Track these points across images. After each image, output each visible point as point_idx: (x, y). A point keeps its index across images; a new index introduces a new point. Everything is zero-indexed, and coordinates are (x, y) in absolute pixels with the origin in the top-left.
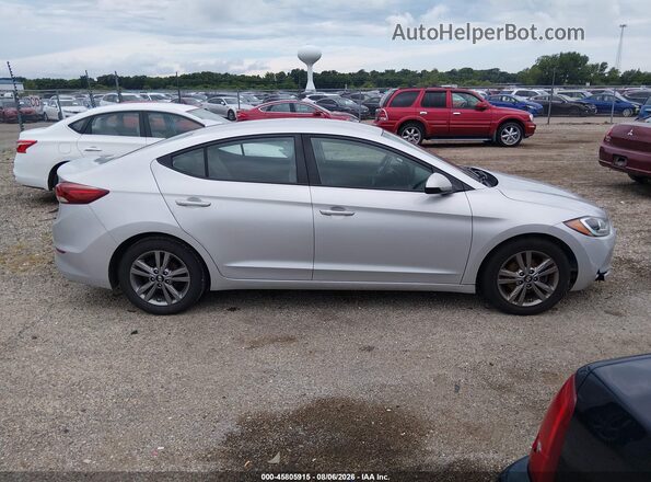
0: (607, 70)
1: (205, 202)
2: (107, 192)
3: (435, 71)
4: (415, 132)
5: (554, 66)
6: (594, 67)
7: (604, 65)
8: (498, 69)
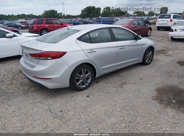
0: (62, 15)
1: (94, 50)
2: (65, 53)
3: (13, 15)
4: (45, 32)
5: (49, 14)
6: (59, 14)
7: (61, 13)
8: (33, 14)
